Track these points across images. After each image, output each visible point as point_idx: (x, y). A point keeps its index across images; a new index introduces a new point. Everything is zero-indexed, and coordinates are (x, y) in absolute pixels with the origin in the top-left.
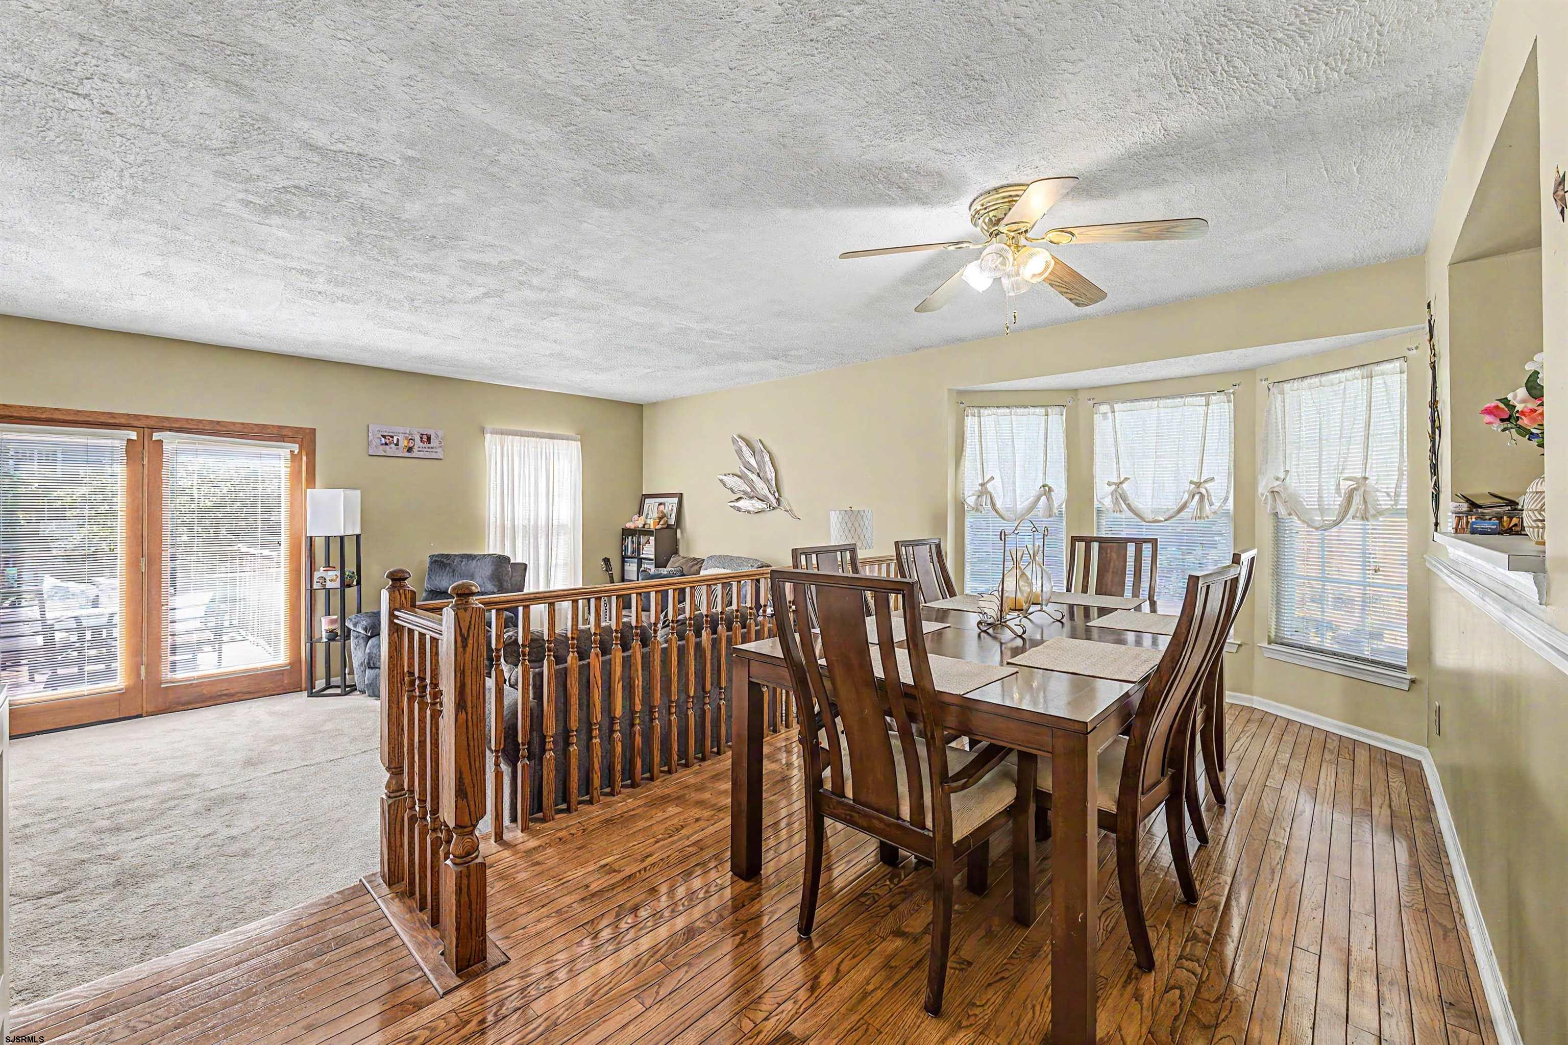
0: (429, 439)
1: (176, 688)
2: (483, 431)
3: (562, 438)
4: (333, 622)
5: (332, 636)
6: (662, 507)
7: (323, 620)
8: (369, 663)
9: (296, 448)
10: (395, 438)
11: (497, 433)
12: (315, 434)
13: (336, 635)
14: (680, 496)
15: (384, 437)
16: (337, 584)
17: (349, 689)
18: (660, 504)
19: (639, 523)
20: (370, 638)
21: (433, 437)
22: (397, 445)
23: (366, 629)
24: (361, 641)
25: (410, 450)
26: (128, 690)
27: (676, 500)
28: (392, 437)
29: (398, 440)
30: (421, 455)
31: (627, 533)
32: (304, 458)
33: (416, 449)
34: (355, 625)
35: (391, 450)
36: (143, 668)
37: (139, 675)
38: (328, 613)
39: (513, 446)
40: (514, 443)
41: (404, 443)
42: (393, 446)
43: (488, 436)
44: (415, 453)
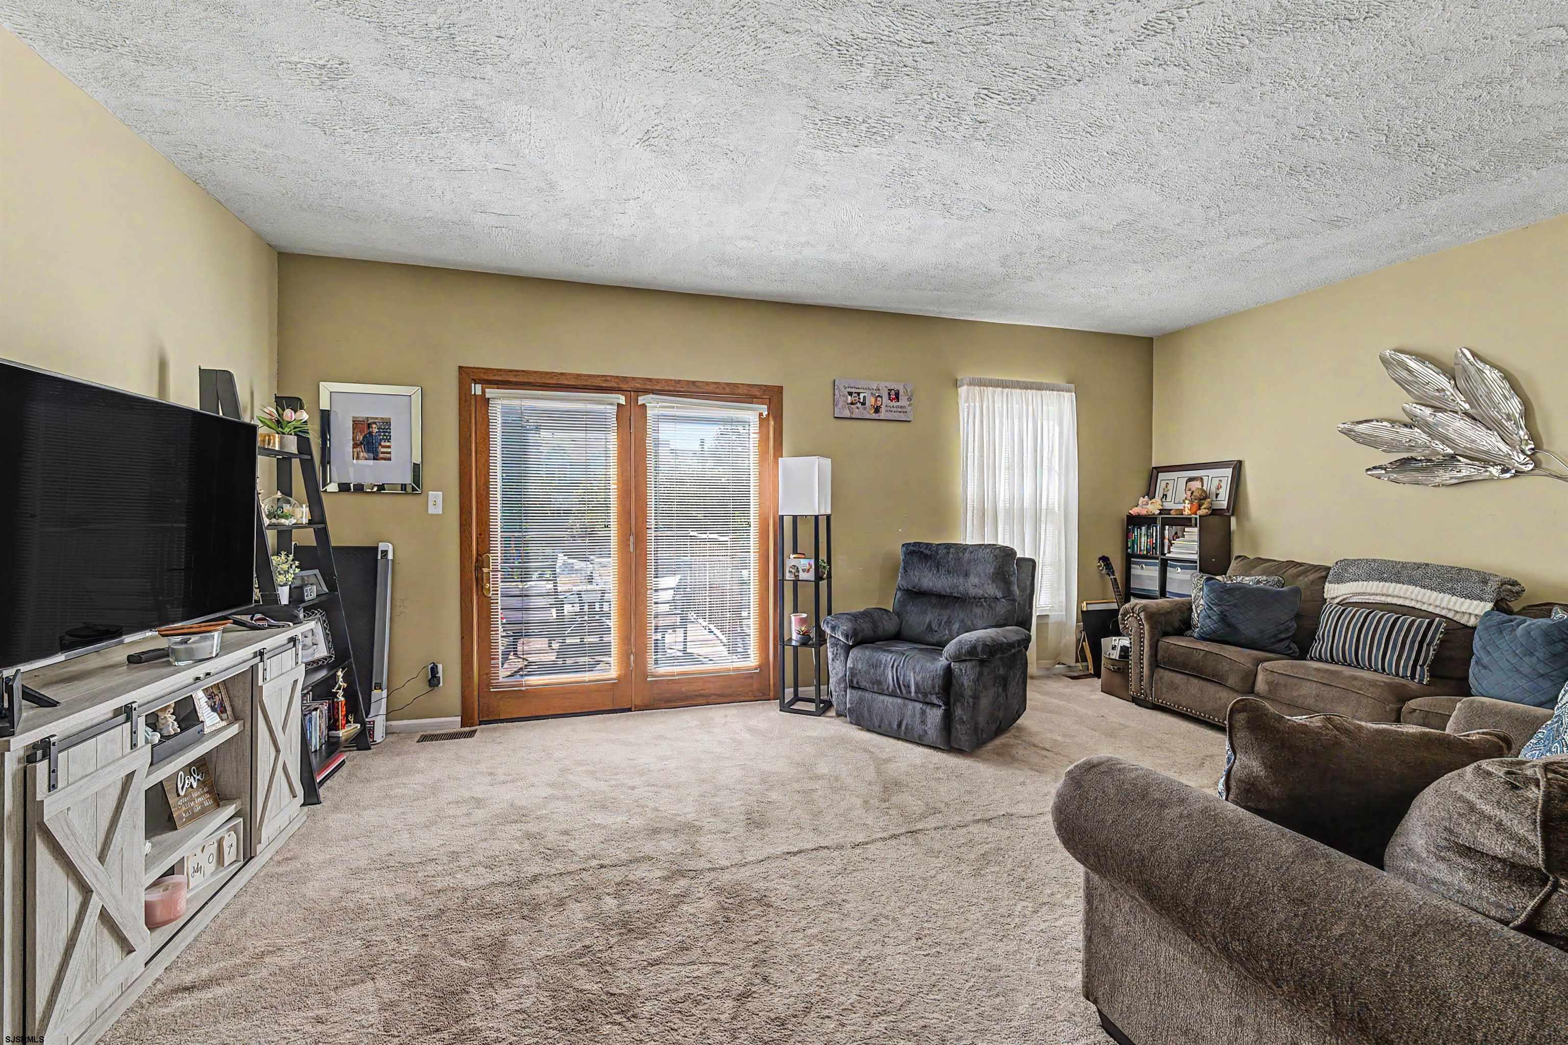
0: (897, 398)
1: (660, 682)
2: (956, 384)
3: (1051, 388)
4: (803, 621)
5: (805, 641)
6: (1196, 485)
7: (793, 618)
8: (851, 681)
9: (764, 409)
10: (862, 396)
11: (975, 385)
12: (782, 393)
13: (810, 639)
14: (1238, 467)
15: (850, 394)
16: (811, 576)
17: (824, 707)
18: (1190, 480)
19: (1152, 507)
20: (852, 647)
21: (901, 393)
22: (863, 404)
23: (847, 637)
24: (840, 651)
25: (877, 410)
26: (619, 678)
27: (1228, 472)
28: (859, 394)
29: (864, 397)
30: (890, 416)
31: (1134, 521)
32: (772, 423)
33: (883, 409)
34: (833, 628)
35: (857, 412)
36: (632, 657)
37: (628, 664)
38: (795, 610)
39: (994, 402)
40: (997, 398)
41: (871, 401)
42: (859, 405)
43: (963, 390)
44: (883, 415)
